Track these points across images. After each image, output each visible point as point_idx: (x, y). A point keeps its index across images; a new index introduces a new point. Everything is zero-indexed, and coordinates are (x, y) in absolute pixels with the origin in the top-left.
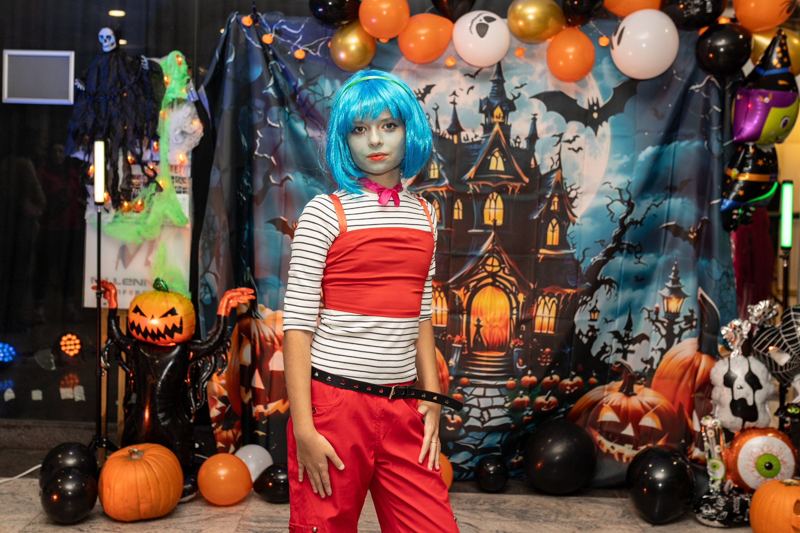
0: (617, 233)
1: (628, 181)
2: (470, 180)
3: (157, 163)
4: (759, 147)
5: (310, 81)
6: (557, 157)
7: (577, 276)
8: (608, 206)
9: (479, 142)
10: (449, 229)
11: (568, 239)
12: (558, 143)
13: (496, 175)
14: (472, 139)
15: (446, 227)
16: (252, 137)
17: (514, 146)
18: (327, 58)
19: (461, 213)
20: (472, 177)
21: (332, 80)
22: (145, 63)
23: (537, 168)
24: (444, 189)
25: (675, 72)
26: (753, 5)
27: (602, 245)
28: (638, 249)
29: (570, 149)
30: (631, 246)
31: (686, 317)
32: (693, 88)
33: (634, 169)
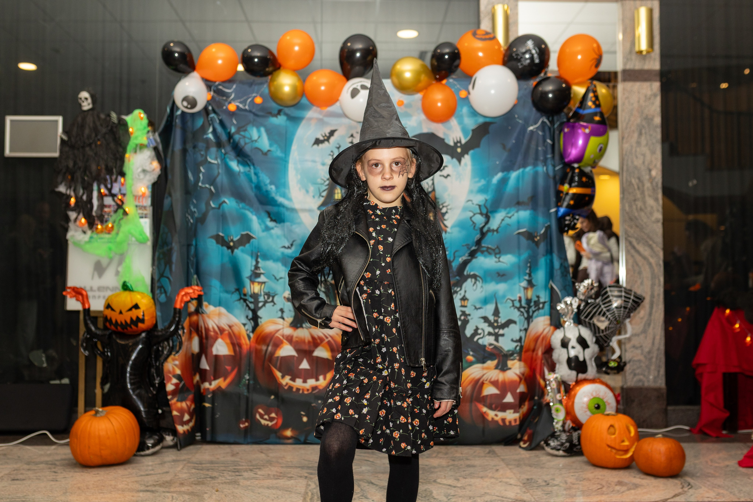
0: (479, 238)
1: (485, 199)
3: (124, 195)
4: (581, 168)
5: (241, 128)
6: (431, 182)
8: (471, 218)
16: (197, 172)
18: (254, 110)
21: (258, 128)
22: (113, 118)
25: (516, 116)
27: (467, 248)
28: (497, 251)
29: (441, 176)
30: (490, 248)
31: (535, 302)
32: (531, 128)
33: (489, 190)
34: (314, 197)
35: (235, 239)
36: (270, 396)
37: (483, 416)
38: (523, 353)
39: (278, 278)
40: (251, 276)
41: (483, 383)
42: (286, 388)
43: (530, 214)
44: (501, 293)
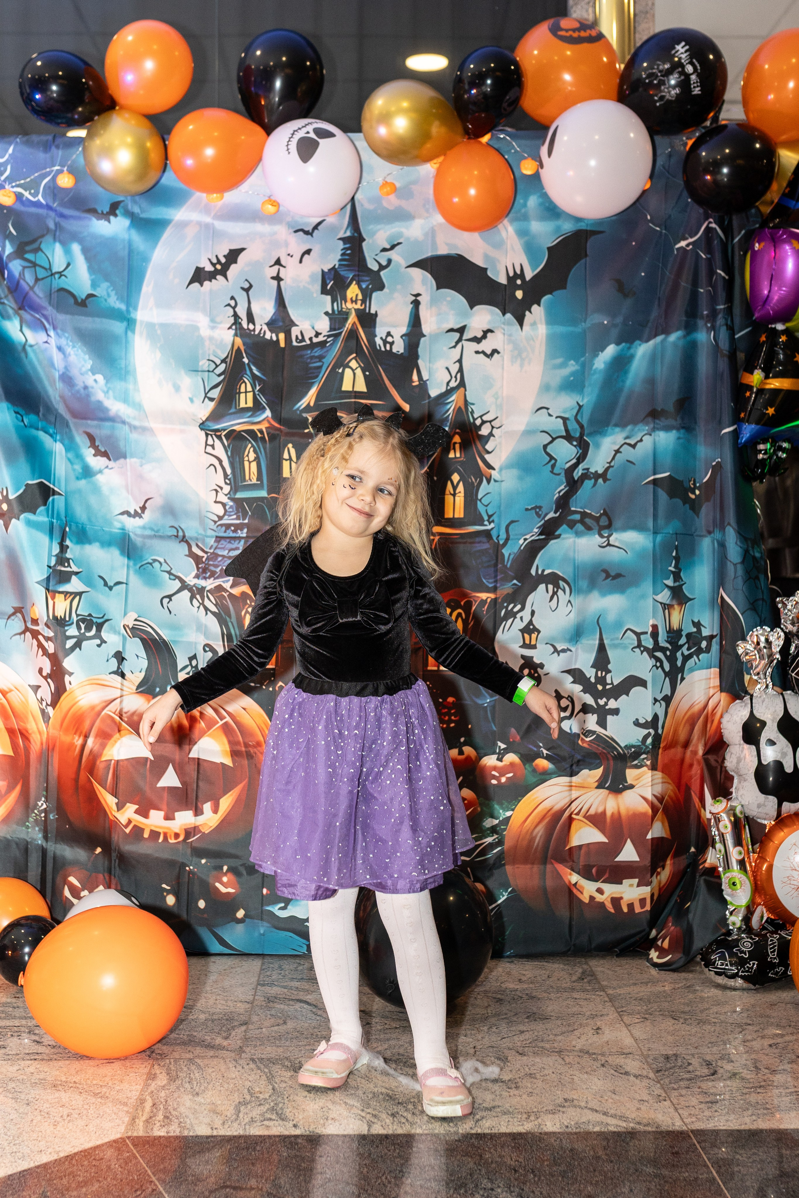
0: (561, 493)
1: (578, 403)
2: (308, 409)
4: (794, 333)
5: (27, 245)
6: (458, 365)
7: (496, 571)
8: (545, 447)
9: (323, 344)
10: (274, 495)
11: (480, 507)
12: (457, 343)
13: (353, 400)
14: (311, 339)
15: (269, 492)
17: (383, 349)
18: (56, 204)
20: (312, 404)
21: (64, 243)
23: (423, 384)
24: (263, 427)
25: (648, 217)
26: (771, 97)
27: (538, 515)
28: (604, 521)
29: (477, 352)
30: (590, 516)
31: (689, 636)
32: (683, 244)
33: (587, 384)
34: (191, 400)
35: (12, 497)
36: (95, 849)
37: (570, 892)
38: (660, 751)
39: (111, 583)
40: (48, 579)
41: (570, 820)
42: (128, 831)
43: (679, 438)
44: (611, 617)
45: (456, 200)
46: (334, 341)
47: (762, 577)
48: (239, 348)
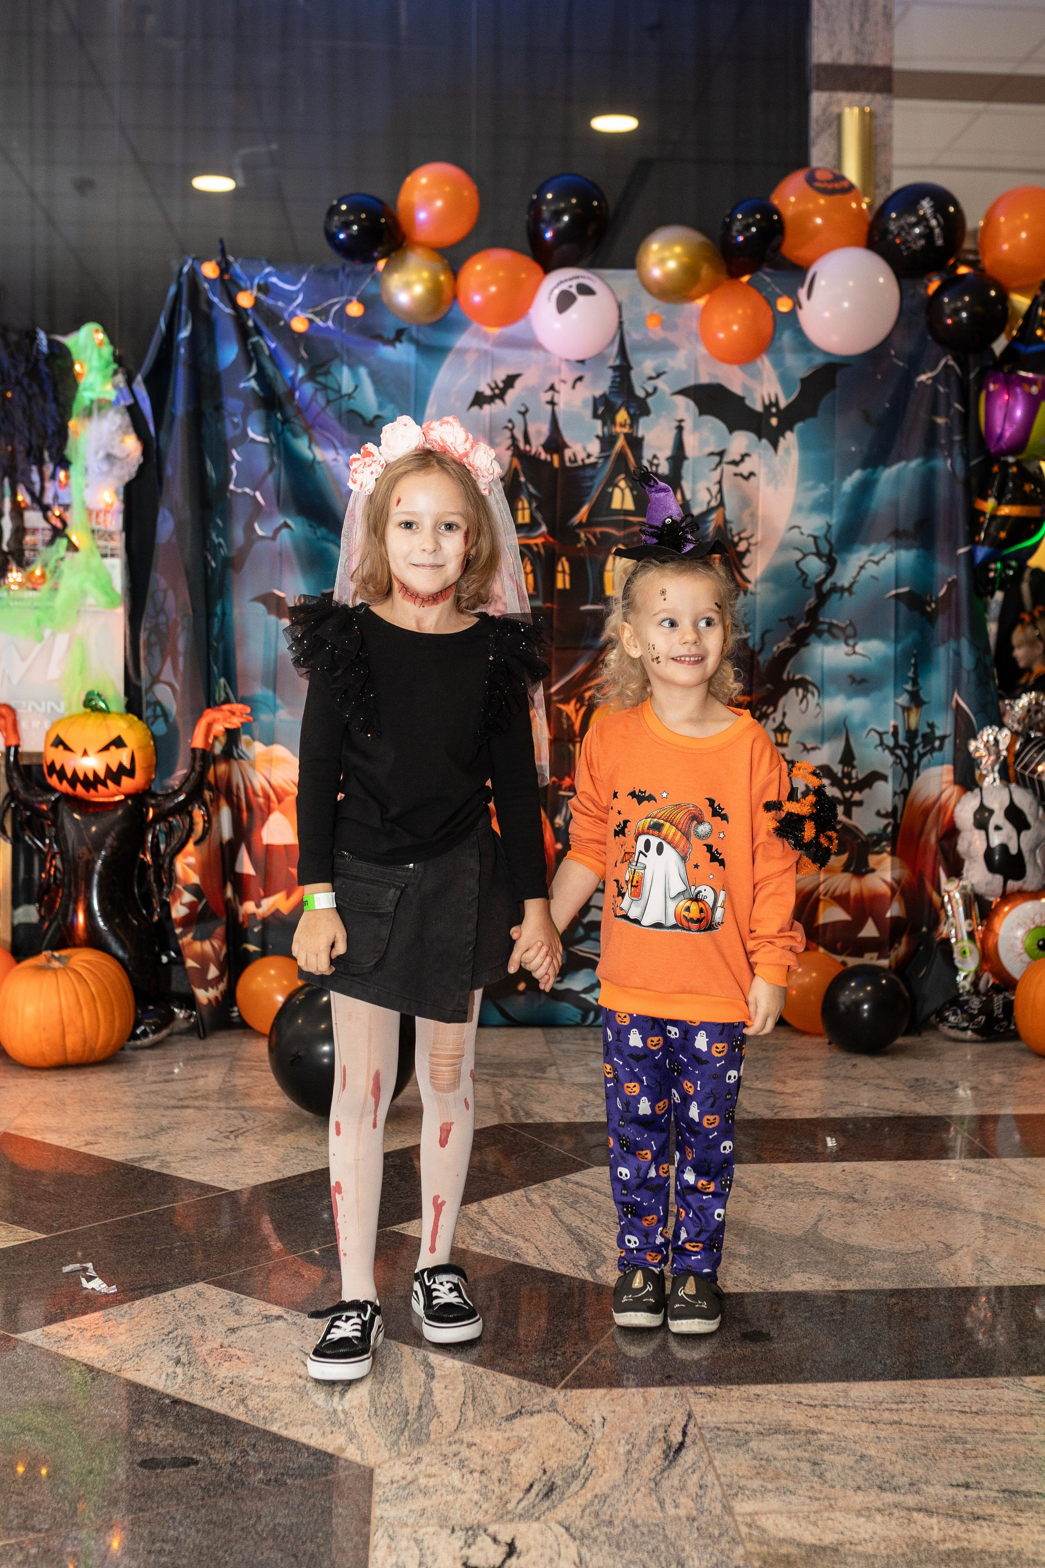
0: (813, 606)
1: (827, 524)
2: (581, 525)
3: (66, 507)
4: (1024, 465)
5: (318, 368)
6: (717, 487)
8: (797, 563)
9: (594, 465)
10: (549, 605)
12: (718, 465)
13: (622, 518)
14: (583, 460)
15: (544, 602)
16: (223, 461)
18: (344, 331)
19: (567, 578)
20: (584, 520)
21: (353, 368)
22: (41, 342)
23: (687, 503)
24: (539, 541)
25: (893, 353)
26: (1006, 247)
27: (791, 625)
28: (850, 631)
29: (736, 475)
30: (836, 626)
31: (924, 736)
32: (923, 378)
33: (836, 505)
38: (899, 839)
41: (818, 900)
43: (918, 557)
44: (856, 719)
45: (721, 336)
46: (605, 463)
47: (991, 683)
48: (516, 470)
